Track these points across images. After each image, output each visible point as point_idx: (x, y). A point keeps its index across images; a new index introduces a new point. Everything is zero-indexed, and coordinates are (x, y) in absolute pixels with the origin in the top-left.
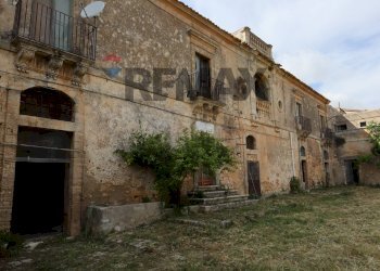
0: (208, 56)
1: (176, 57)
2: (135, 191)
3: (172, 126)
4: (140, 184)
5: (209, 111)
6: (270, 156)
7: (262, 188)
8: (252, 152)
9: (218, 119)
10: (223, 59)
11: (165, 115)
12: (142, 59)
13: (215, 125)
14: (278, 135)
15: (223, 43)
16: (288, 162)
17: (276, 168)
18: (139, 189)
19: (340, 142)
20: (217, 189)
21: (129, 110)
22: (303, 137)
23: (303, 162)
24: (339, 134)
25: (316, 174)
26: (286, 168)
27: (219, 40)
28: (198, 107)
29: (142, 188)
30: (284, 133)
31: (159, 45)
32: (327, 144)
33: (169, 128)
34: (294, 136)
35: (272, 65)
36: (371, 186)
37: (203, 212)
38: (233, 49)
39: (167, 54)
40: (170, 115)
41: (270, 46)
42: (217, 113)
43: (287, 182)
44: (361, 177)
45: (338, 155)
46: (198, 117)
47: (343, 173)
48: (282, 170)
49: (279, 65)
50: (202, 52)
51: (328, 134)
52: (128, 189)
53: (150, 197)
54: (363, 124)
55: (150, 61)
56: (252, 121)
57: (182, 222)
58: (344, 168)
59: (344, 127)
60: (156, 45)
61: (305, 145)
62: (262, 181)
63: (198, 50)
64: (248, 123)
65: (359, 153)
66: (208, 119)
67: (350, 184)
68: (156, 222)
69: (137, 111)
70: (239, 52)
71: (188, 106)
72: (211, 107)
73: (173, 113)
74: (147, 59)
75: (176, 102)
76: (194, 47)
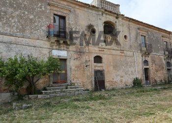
0: (64, 15)
1: (39, 18)
8: (99, 65)
10: (76, 16)
11: (29, 48)
12: (13, 21)
13: (68, 51)
14: (123, 54)
15: (77, 7)
26: (130, 73)
28: (52, 43)
30: (129, 53)
31: (26, 13)
34: (138, 54)
35: (118, 16)
38: (86, 9)
39: (32, 17)
40: (33, 48)
46: (54, 47)
48: (126, 74)
50: (59, 14)
55: (19, 21)
60: (24, 13)
63: (56, 13)
66: (62, 48)
70: (90, 11)
71: (47, 43)
73: (35, 47)
74: (17, 20)
75: (38, 41)
76: (52, 11)
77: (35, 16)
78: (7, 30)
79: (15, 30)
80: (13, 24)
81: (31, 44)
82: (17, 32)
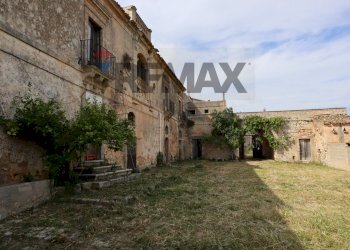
0: (100, 24)
1: (69, 16)
2: (15, 168)
3: (60, 93)
4: (22, 159)
5: (98, 82)
6: (145, 133)
7: (138, 162)
9: (106, 92)
10: (113, 34)
11: (55, 80)
12: (30, 7)
13: (103, 98)
14: (151, 114)
15: (114, 16)
16: (156, 139)
17: (148, 144)
18: (20, 165)
19: (191, 124)
20: (102, 164)
21: (11, 66)
22: (167, 118)
23: (167, 139)
24: (190, 117)
25: (174, 150)
26: (155, 144)
27: (110, 11)
28: (89, 77)
29: (24, 164)
30: (156, 113)
32: (182, 126)
33: (59, 95)
34: (162, 116)
35: (151, 49)
36: (210, 160)
37: (97, 189)
39: (59, 10)
41: (150, 31)
42: (106, 86)
43: (155, 157)
44: (203, 153)
45: (188, 134)
46: (88, 87)
47: (190, 150)
48: (152, 146)
49: (157, 50)
50: (95, 19)
51: (183, 117)
52: (6, 166)
53: (33, 174)
54: (206, 111)
55: (40, 12)
56: (133, 99)
57: (80, 202)
58: (192, 145)
59: (193, 112)
61: (168, 124)
62: (137, 156)
63: (92, 16)
64: (130, 100)
65: (204, 134)
66: (97, 91)
67: (195, 158)
68: (45, 203)
69: (22, 69)
71: (79, 74)
72: (102, 79)
73: (63, 79)
74: (37, 9)
75: (67, 67)
76: (87, 11)
77: (64, 11)
78: (21, 26)
79: (35, 32)
80: (32, 15)
81: (57, 72)
82: (38, 38)
